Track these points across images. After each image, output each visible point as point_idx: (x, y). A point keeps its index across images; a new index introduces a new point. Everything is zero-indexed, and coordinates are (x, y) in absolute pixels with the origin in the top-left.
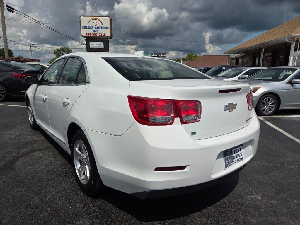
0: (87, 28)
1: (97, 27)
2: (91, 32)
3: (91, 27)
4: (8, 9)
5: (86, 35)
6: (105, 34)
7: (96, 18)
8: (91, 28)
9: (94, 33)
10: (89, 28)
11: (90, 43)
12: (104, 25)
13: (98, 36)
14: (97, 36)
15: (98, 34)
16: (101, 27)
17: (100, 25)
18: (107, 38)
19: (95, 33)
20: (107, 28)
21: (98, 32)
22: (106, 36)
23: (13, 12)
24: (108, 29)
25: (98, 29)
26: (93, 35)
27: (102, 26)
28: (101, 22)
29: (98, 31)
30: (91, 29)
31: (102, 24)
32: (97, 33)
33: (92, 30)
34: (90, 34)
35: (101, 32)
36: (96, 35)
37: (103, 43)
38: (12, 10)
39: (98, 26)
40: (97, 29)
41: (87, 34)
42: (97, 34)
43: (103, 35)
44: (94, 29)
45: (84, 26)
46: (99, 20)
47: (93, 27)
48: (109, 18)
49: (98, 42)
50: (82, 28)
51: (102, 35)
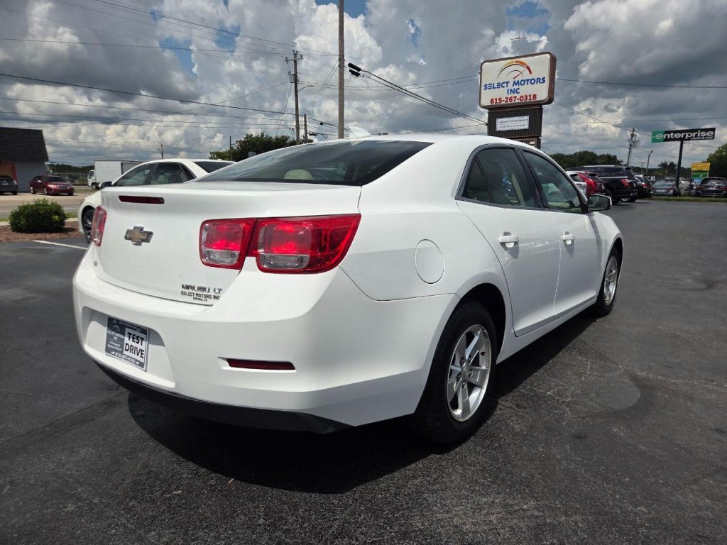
0: (494, 88)
1: (518, 82)
2: (501, 95)
3: (503, 83)
4: (350, 71)
5: (490, 104)
6: (535, 96)
7: (516, 62)
8: (505, 85)
9: (509, 96)
10: (500, 85)
11: (499, 120)
12: (534, 76)
13: (519, 101)
14: (517, 101)
15: (518, 97)
16: (528, 80)
17: (526, 75)
18: (540, 104)
19: (512, 95)
20: (541, 81)
21: (518, 93)
22: (539, 98)
23: (358, 75)
24: (544, 81)
25: (520, 86)
26: (506, 102)
27: (530, 77)
28: (528, 68)
29: (518, 91)
30: (503, 87)
31: (531, 73)
32: (516, 95)
33: (506, 89)
34: (500, 99)
35: (526, 91)
36: (513, 99)
37: (526, 118)
38: (356, 71)
39: (519, 79)
40: (516, 87)
41: (492, 101)
42: (515, 97)
43: (530, 99)
44: (510, 86)
45: (487, 83)
46: (523, 64)
47: (507, 83)
48: (548, 56)
49: (516, 116)
50: (483, 87)
51: (528, 98)
